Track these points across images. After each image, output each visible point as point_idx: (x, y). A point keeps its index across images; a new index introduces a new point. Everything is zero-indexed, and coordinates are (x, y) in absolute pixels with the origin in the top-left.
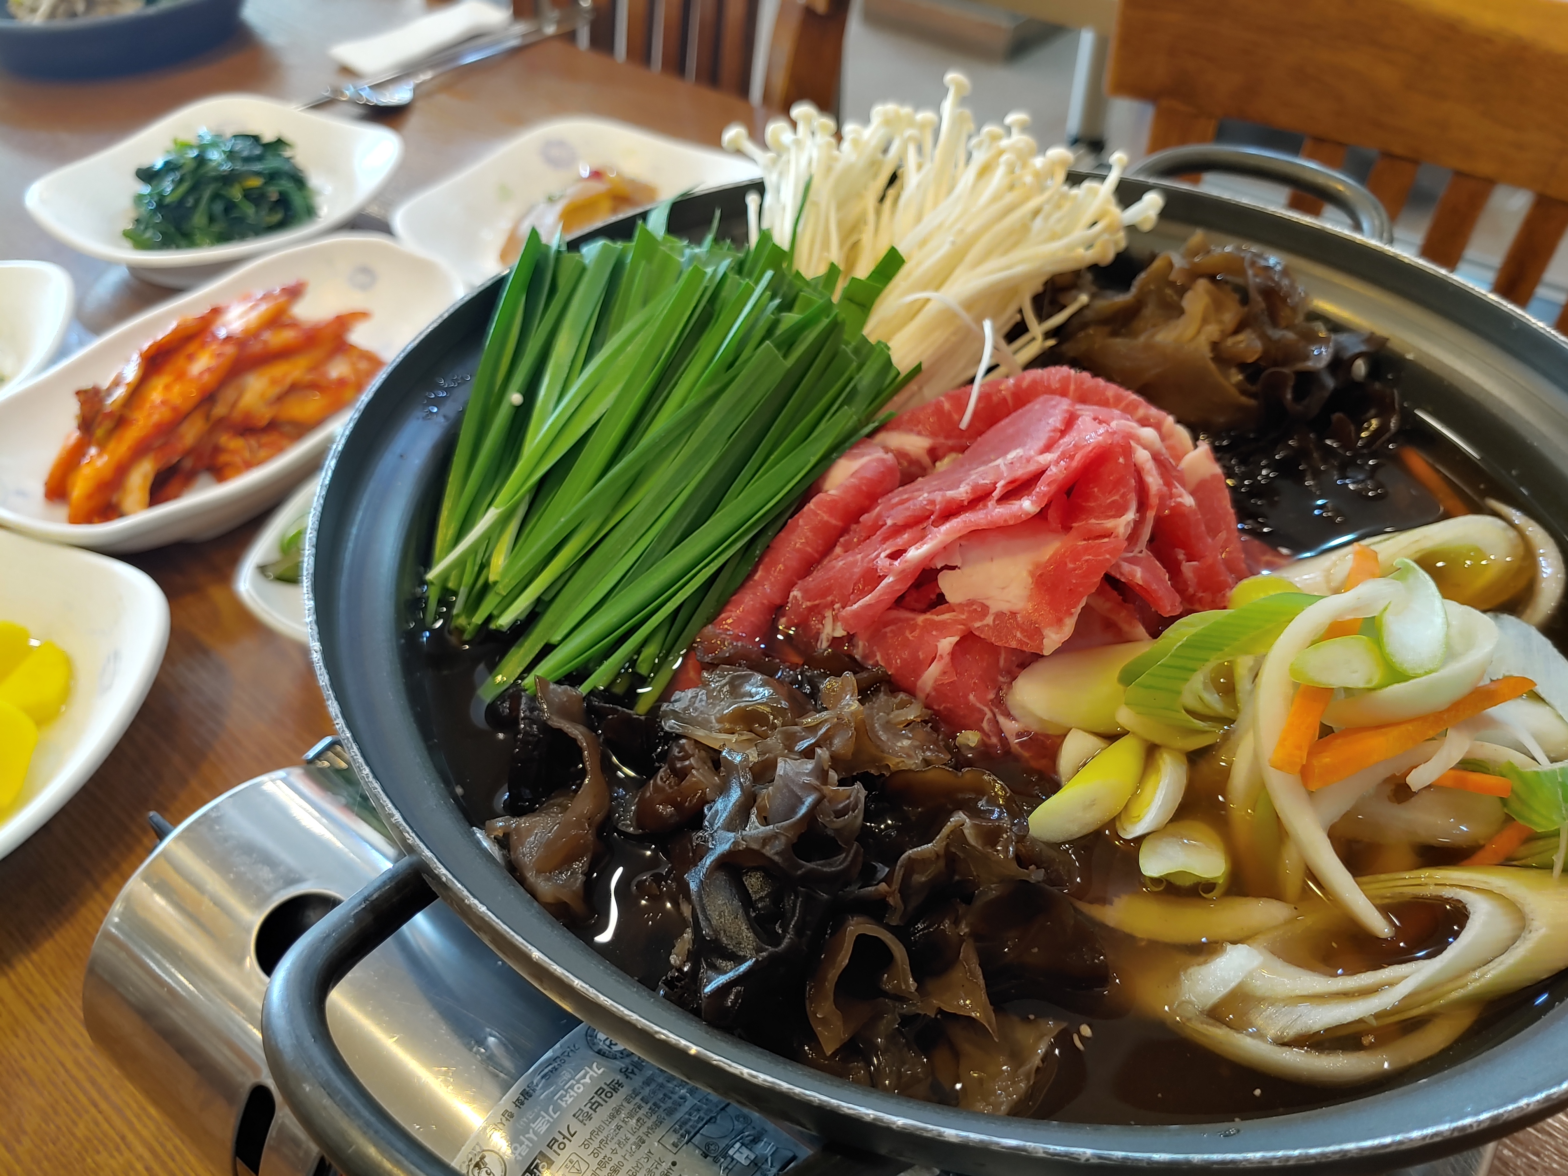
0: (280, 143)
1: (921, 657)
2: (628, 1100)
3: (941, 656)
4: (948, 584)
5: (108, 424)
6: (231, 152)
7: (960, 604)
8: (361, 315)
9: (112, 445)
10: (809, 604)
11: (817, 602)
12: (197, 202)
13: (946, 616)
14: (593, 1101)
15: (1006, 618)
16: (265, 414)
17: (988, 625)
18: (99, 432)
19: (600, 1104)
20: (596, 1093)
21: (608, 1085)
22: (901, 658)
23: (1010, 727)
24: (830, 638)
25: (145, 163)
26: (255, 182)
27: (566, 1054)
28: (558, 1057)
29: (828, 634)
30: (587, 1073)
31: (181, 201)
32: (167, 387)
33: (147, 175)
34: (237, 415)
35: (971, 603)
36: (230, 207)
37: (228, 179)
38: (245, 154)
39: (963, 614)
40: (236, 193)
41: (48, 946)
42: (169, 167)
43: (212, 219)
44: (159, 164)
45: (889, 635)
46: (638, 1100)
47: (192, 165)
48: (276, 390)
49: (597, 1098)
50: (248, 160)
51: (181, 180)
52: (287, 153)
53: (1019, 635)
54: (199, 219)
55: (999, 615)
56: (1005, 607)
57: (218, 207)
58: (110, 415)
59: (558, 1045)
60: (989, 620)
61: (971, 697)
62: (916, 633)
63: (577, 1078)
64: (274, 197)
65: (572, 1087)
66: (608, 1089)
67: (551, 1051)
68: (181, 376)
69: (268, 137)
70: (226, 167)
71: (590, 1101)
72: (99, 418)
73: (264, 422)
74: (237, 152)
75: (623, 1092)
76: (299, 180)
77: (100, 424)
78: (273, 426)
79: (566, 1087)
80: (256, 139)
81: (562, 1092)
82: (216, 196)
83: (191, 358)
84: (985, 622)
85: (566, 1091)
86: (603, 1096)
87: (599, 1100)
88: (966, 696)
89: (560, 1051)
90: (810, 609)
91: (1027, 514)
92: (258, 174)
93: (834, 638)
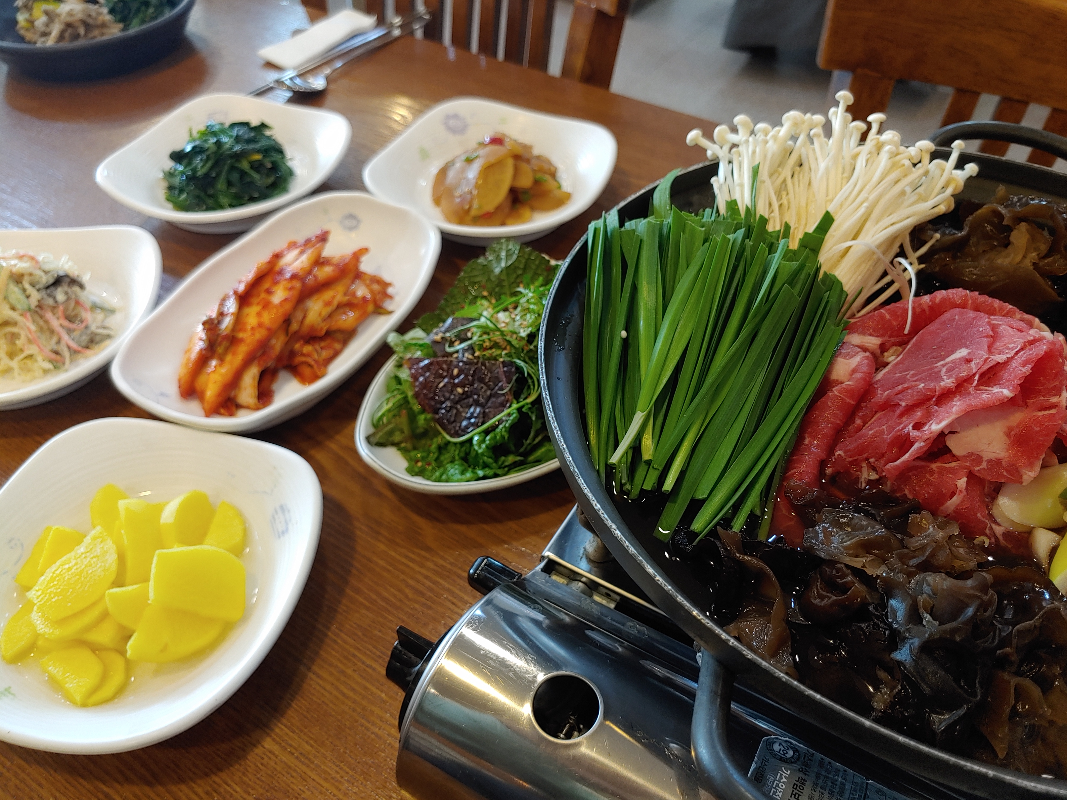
0: (263, 126)
1: (944, 491)
2: (814, 789)
3: (961, 491)
4: (952, 443)
5: (225, 344)
6: (237, 136)
7: (964, 456)
8: (364, 251)
9: (229, 358)
10: (851, 459)
11: (856, 458)
12: (218, 175)
13: (954, 464)
14: (794, 793)
15: (995, 463)
16: (325, 327)
17: (984, 469)
18: (220, 350)
19: (799, 795)
20: (793, 787)
21: (798, 781)
22: (928, 493)
23: (999, 530)
24: (867, 480)
25: (178, 148)
26: (258, 157)
27: (763, 764)
28: (760, 767)
29: (865, 478)
30: (781, 775)
31: (207, 175)
32: (259, 314)
33: (177, 156)
34: (305, 329)
35: (970, 455)
36: (243, 174)
37: (238, 156)
38: (246, 137)
39: (967, 462)
40: (245, 165)
41: (290, 712)
42: (197, 151)
43: (230, 184)
44: (188, 149)
45: (913, 477)
46: (819, 789)
47: (214, 148)
48: (329, 309)
49: (795, 791)
50: (249, 141)
51: (208, 158)
52: (268, 133)
53: (1005, 473)
54: (221, 185)
55: (989, 461)
56: (992, 456)
57: (235, 177)
58: (226, 337)
59: (756, 759)
60: (984, 465)
61: (979, 515)
62: (936, 476)
63: (777, 779)
64: (269, 165)
65: (777, 785)
66: (799, 784)
67: (754, 763)
68: (266, 305)
69: (255, 122)
70: (237, 148)
71: (792, 794)
72: (219, 340)
73: (323, 332)
74: (240, 136)
75: (808, 785)
76: (279, 151)
77: (220, 344)
78: (329, 334)
79: (774, 786)
80: (246, 124)
81: (773, 790)
82: (233, 168)
83: (269, 292)
84: (981, 467)
85: (775, 788)
86: (798, 788)
87: (797, 792)
88: (976, 515)
89: (759, 763)
90: (851, 463)
91: (1007, 398)
92: (259, 151)
93: (869, 480)
